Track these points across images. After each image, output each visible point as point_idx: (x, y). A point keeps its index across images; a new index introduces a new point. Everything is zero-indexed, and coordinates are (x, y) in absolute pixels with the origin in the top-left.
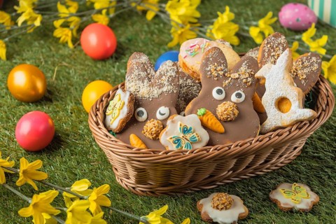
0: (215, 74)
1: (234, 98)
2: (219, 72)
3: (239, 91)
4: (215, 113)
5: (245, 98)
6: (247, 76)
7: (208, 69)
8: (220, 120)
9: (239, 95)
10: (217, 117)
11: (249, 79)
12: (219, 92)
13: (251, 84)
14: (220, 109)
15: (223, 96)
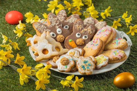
0: (78, 28)
1: (83, 38)
2: (80, 28)
3: (86, 36)
4: (75, 42)
5: (88, 38)
6: (90, 30)
7: (76, 26)
8: (77, 45)
9: (86, 37)
10: (76, 43)
11: (91, 32)
12: (78, 35)
13: (91, 34)
14: (78, 41)
15: (79, 36)
